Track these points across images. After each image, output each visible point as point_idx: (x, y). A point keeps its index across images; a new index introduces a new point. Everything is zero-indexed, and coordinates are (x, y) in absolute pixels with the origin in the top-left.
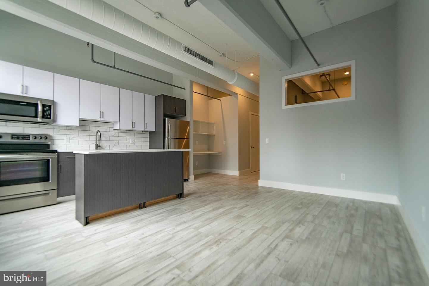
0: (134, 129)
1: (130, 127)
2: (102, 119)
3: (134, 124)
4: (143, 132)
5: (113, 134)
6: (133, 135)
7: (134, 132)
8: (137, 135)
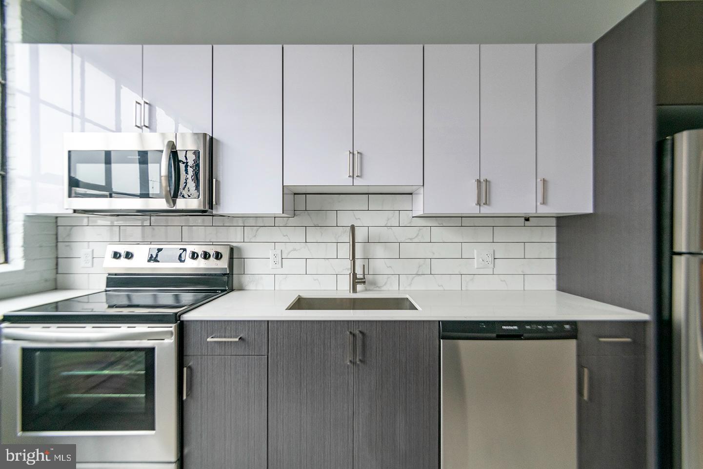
0: (486, 210)
1: (470, 207)
2: (358, 182)
3: (484, 192)
4: (527, 219)
5: (411, 233)
6: (485, 234)
7: (490, 222)
8: (501, 235)
